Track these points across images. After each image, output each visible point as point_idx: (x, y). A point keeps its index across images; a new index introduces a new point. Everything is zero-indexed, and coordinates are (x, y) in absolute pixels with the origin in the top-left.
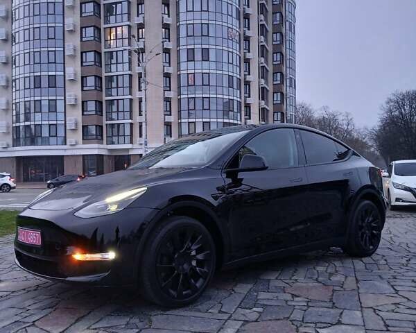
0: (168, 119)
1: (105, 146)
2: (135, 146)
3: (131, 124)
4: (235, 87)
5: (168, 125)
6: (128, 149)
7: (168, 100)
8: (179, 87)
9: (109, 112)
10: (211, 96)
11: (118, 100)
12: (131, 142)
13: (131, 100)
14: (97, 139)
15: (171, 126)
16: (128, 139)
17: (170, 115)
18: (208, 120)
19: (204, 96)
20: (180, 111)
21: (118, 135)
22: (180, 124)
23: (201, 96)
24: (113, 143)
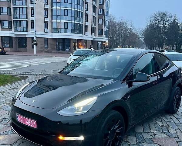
0: (46, 19)
1: (13, 32)
2: (29, 33)
3: (27, 21)
4: (81, 5)
5: (46, 23)
6: (25, 35)
7: (46, 9)
8: (52, 3)
9: (15, 14)
10: (69, 9)
11: (19, 8)
12: (27, 31)
13: (27, 8)
14: (8, 28)
15: (48, 23)
16: (25, 29)
17: (47, 17)
18: (67, 21)
19: (65, 8)
20: (52, 16)
21: (20, 27)
22: (52, 23)
23: (63, 8)
24: (17, 31)
